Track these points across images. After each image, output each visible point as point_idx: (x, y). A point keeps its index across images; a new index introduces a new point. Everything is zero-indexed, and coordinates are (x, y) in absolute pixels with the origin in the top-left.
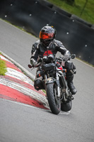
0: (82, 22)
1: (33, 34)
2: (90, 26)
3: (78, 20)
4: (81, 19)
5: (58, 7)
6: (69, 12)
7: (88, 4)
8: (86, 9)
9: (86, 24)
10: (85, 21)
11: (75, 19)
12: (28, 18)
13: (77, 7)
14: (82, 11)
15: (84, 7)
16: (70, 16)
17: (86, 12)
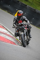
0: (31, 8)
1: (11, 14)
2: (35, 10)
3: (30, 8)
4: (31, 7)
5: (21, 2)
6: (26, 4)
7: (34, 1)
8: (33, 3)
9: (33, 9)
10: (33, 8)
11: (28, 7)
12: (9, 7)
13: (30, 2)
14: (32, 4)
15: (33, 2)
16: (26, 6)
17: (33, 4)
